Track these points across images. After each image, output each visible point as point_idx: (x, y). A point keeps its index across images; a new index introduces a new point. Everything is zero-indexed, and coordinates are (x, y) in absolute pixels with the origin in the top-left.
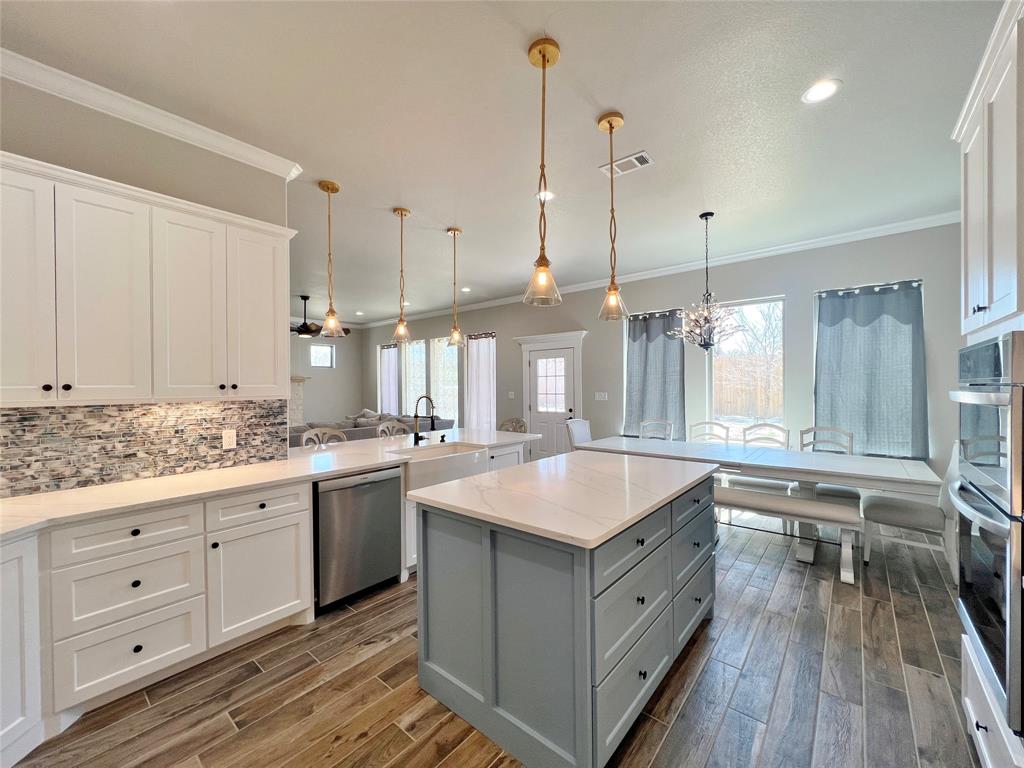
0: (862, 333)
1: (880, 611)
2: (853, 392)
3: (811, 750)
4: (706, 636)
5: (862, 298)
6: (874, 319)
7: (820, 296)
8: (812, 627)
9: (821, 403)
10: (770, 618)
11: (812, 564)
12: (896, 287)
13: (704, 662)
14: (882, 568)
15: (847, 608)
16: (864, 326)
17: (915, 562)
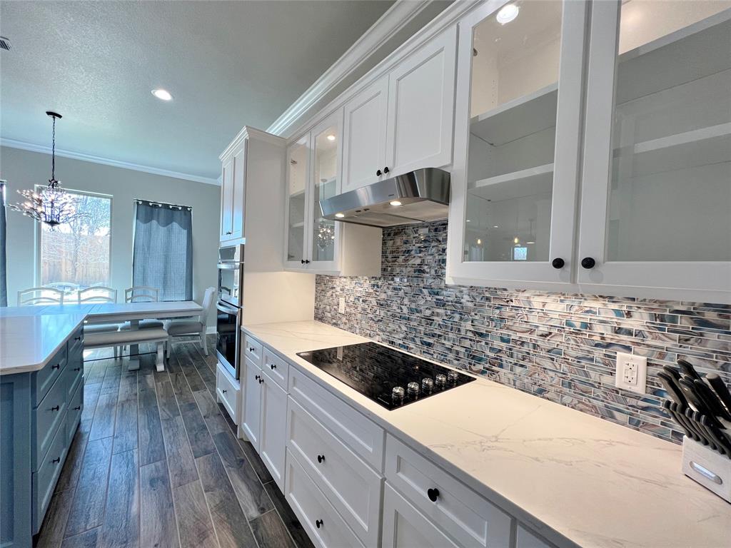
0: (162, 230)
1: (179, 377)
2: (156, 265)
3: (163, 443)
4: (80, 433)
5: (163, 210)
6: (169, 224)
7: (138, 203)
8: (147, 399)
9: (137, 271)
10: (122, 404)
11: (138, 370)
12: (180, 208)
13: (85, 446)
14: (176, 360)
15: (164, 383)
16: (164, 226)
17: (189, 352)
